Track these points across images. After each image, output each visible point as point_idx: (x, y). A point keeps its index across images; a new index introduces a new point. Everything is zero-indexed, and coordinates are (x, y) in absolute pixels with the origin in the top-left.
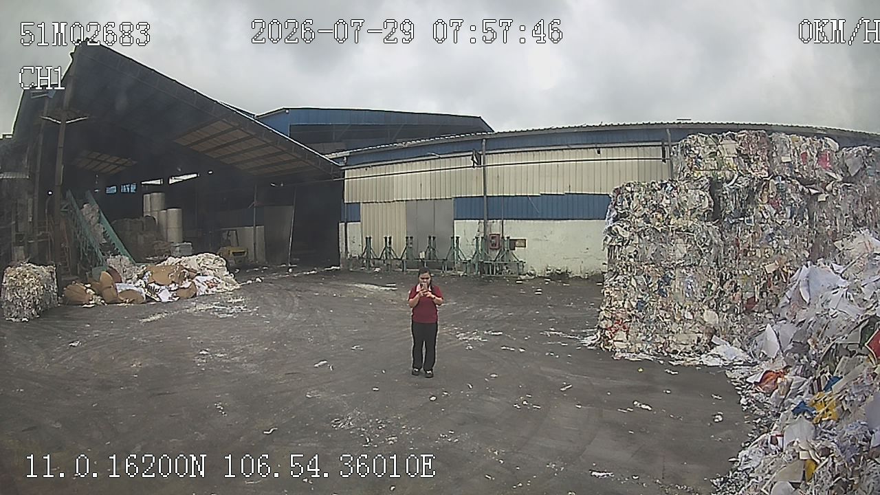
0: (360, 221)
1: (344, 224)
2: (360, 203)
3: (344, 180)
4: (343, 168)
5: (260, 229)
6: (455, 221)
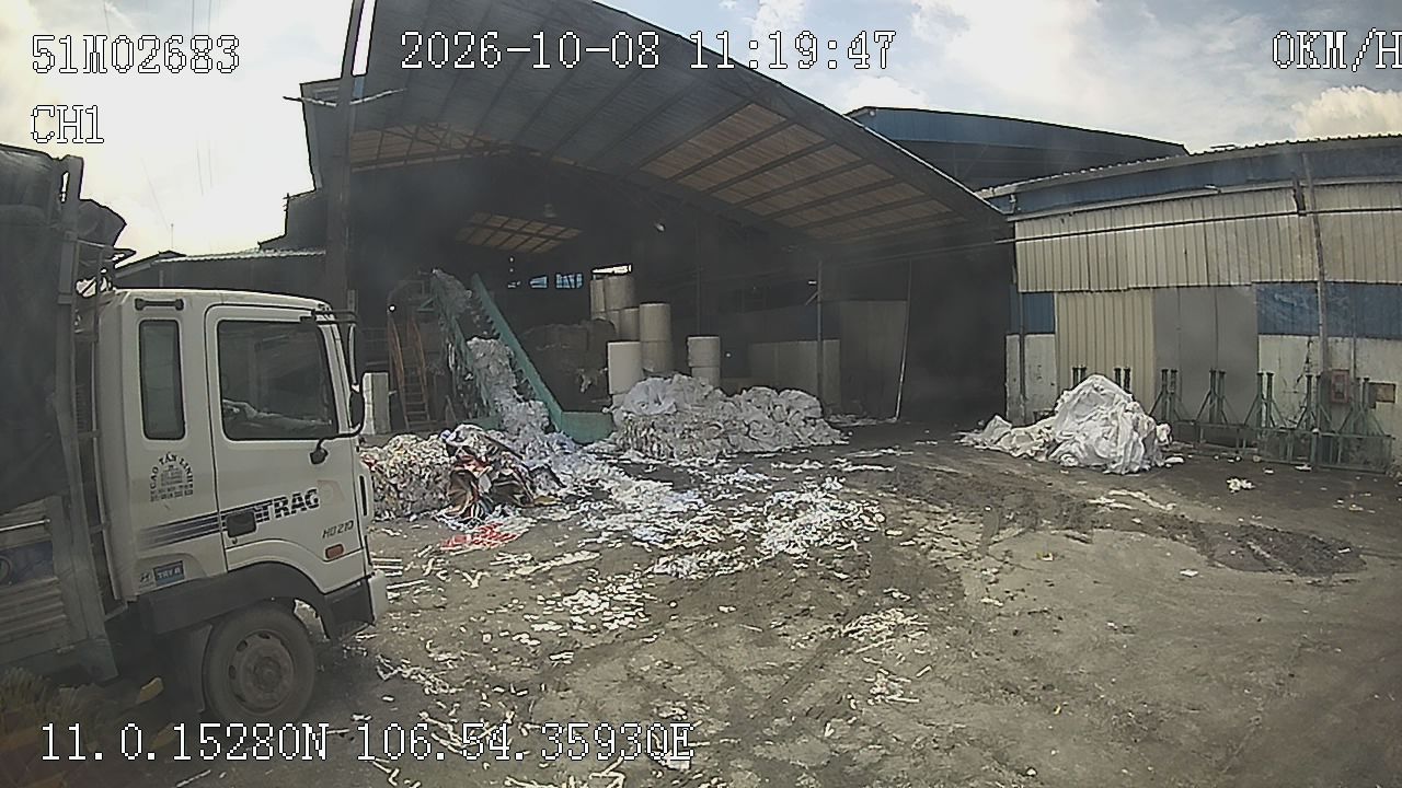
0: (1053, 333)
1: (1018, 336)
2: (1053, 292)
3: (1014, 243)
4: (1010, 219)
5: (830, 345)
6: (1260, 336)
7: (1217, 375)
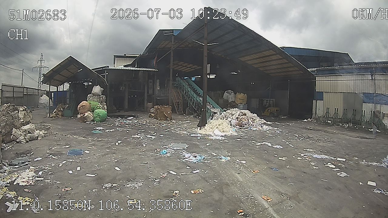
0: (323, 100)
1: (315, 101)
2: (323, 92)
3: (316, 82)
4: (315, 76)
6: (363, 103)
7: (355, 110)
